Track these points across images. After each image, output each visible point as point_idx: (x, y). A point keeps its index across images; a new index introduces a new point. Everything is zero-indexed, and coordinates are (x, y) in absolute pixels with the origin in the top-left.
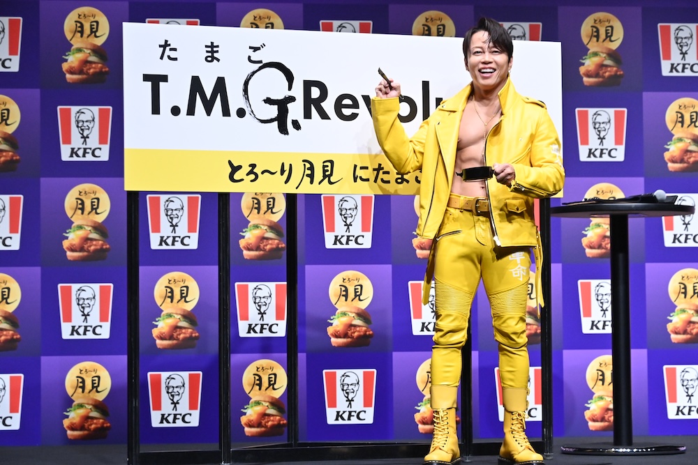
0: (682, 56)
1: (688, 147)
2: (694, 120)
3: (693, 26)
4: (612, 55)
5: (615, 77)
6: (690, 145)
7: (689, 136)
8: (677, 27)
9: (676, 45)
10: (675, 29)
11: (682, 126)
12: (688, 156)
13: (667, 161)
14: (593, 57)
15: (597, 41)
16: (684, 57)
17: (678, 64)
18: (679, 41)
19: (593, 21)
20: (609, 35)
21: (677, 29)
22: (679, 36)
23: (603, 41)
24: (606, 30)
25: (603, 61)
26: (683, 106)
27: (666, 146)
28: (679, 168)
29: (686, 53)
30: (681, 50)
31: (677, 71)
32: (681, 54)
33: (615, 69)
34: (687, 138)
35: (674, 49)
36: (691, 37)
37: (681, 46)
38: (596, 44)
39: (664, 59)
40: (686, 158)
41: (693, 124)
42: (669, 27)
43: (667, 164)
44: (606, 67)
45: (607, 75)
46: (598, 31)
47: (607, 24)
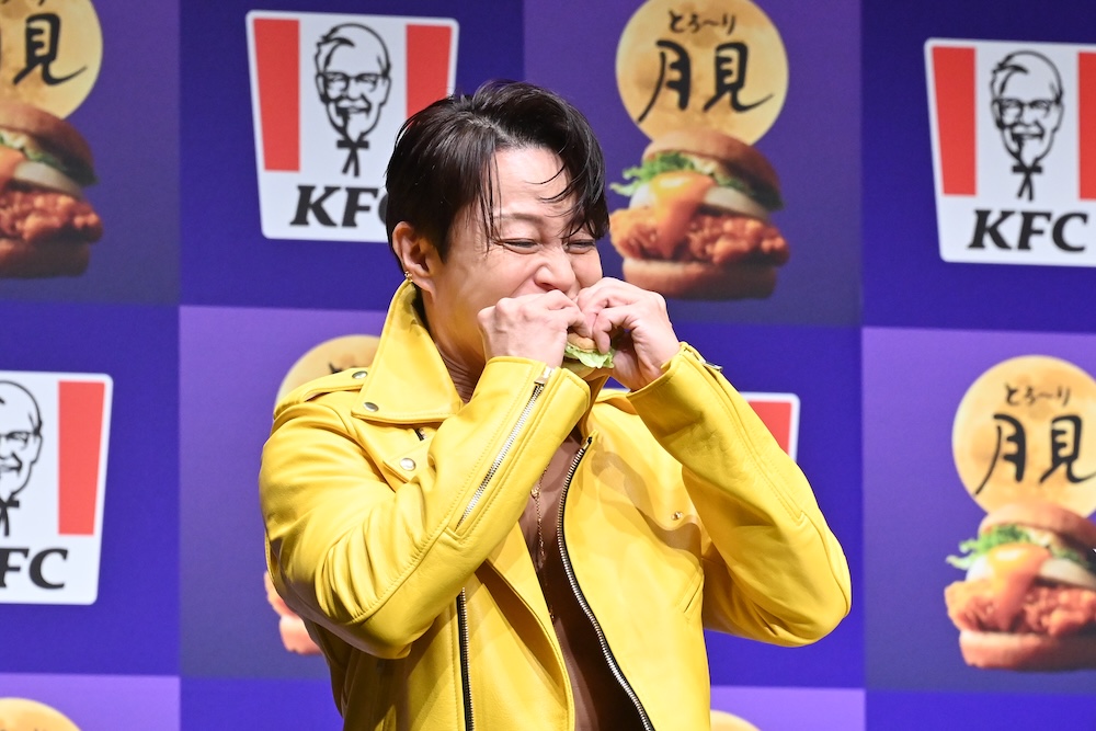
0: (1020, 177)
1: (1040, 563)
2: (1065, 452)
3: (1066, 56)
4: (741, 166)
5: (750, 261)
6: (1051, 555)
7: (1046, 521)
8: (1000, 58)
9: (996, 132)
10: (993, 65)
11: (1019, 476)
12: (1042, 604)
13: (957, 623)
14: (664, 171)
15: (683, 104)
16: (1027, 183)
17: (1005, 215)
18: (1010, 116)
19: (668, 20)
20: (730, 80)
21: (1002, 67)
22: (1008, 94)
23: (707, 106)
24: (720, 61)
25: (704, 191)
26: (1023, 391)
27: (953, 560)
28: (1006, 653)
29: (1036, 169)
30: (1017, 155)
31: (1001, 243)
32: (1016, 169)
33: (752, 225)
34: (1037, 527)
35: (990, 147)
36: (1058, 100)
37: (1018, 139)
38: (676, 117)
39: (949, 190)
40: (1032, 611)
41: (1062, 468)
42: (969, 55)
43: (957, 633)
44: (718, 213)
45: (720, 247)
46: (684, 64)
47: (722, 35)
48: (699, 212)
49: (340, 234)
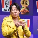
44: (26, 10)
45: (26, 12)
46: (24, 2)
47: (26, 1)
48: (25, 10)
49: (6, 11)
